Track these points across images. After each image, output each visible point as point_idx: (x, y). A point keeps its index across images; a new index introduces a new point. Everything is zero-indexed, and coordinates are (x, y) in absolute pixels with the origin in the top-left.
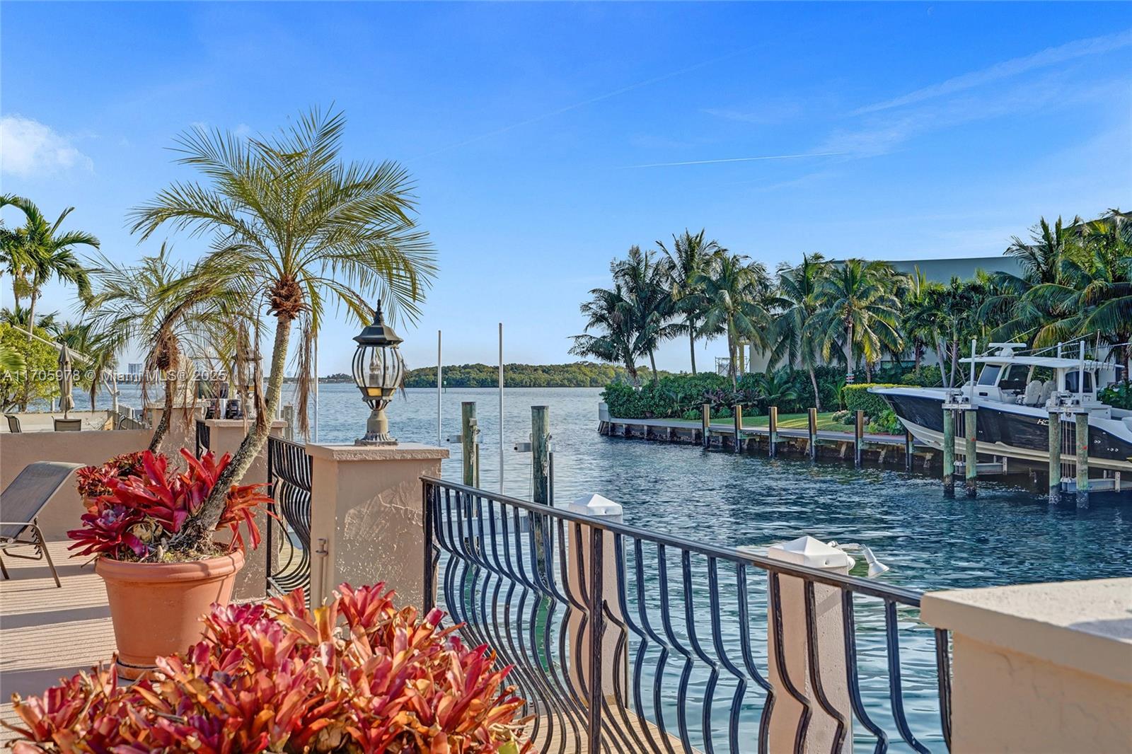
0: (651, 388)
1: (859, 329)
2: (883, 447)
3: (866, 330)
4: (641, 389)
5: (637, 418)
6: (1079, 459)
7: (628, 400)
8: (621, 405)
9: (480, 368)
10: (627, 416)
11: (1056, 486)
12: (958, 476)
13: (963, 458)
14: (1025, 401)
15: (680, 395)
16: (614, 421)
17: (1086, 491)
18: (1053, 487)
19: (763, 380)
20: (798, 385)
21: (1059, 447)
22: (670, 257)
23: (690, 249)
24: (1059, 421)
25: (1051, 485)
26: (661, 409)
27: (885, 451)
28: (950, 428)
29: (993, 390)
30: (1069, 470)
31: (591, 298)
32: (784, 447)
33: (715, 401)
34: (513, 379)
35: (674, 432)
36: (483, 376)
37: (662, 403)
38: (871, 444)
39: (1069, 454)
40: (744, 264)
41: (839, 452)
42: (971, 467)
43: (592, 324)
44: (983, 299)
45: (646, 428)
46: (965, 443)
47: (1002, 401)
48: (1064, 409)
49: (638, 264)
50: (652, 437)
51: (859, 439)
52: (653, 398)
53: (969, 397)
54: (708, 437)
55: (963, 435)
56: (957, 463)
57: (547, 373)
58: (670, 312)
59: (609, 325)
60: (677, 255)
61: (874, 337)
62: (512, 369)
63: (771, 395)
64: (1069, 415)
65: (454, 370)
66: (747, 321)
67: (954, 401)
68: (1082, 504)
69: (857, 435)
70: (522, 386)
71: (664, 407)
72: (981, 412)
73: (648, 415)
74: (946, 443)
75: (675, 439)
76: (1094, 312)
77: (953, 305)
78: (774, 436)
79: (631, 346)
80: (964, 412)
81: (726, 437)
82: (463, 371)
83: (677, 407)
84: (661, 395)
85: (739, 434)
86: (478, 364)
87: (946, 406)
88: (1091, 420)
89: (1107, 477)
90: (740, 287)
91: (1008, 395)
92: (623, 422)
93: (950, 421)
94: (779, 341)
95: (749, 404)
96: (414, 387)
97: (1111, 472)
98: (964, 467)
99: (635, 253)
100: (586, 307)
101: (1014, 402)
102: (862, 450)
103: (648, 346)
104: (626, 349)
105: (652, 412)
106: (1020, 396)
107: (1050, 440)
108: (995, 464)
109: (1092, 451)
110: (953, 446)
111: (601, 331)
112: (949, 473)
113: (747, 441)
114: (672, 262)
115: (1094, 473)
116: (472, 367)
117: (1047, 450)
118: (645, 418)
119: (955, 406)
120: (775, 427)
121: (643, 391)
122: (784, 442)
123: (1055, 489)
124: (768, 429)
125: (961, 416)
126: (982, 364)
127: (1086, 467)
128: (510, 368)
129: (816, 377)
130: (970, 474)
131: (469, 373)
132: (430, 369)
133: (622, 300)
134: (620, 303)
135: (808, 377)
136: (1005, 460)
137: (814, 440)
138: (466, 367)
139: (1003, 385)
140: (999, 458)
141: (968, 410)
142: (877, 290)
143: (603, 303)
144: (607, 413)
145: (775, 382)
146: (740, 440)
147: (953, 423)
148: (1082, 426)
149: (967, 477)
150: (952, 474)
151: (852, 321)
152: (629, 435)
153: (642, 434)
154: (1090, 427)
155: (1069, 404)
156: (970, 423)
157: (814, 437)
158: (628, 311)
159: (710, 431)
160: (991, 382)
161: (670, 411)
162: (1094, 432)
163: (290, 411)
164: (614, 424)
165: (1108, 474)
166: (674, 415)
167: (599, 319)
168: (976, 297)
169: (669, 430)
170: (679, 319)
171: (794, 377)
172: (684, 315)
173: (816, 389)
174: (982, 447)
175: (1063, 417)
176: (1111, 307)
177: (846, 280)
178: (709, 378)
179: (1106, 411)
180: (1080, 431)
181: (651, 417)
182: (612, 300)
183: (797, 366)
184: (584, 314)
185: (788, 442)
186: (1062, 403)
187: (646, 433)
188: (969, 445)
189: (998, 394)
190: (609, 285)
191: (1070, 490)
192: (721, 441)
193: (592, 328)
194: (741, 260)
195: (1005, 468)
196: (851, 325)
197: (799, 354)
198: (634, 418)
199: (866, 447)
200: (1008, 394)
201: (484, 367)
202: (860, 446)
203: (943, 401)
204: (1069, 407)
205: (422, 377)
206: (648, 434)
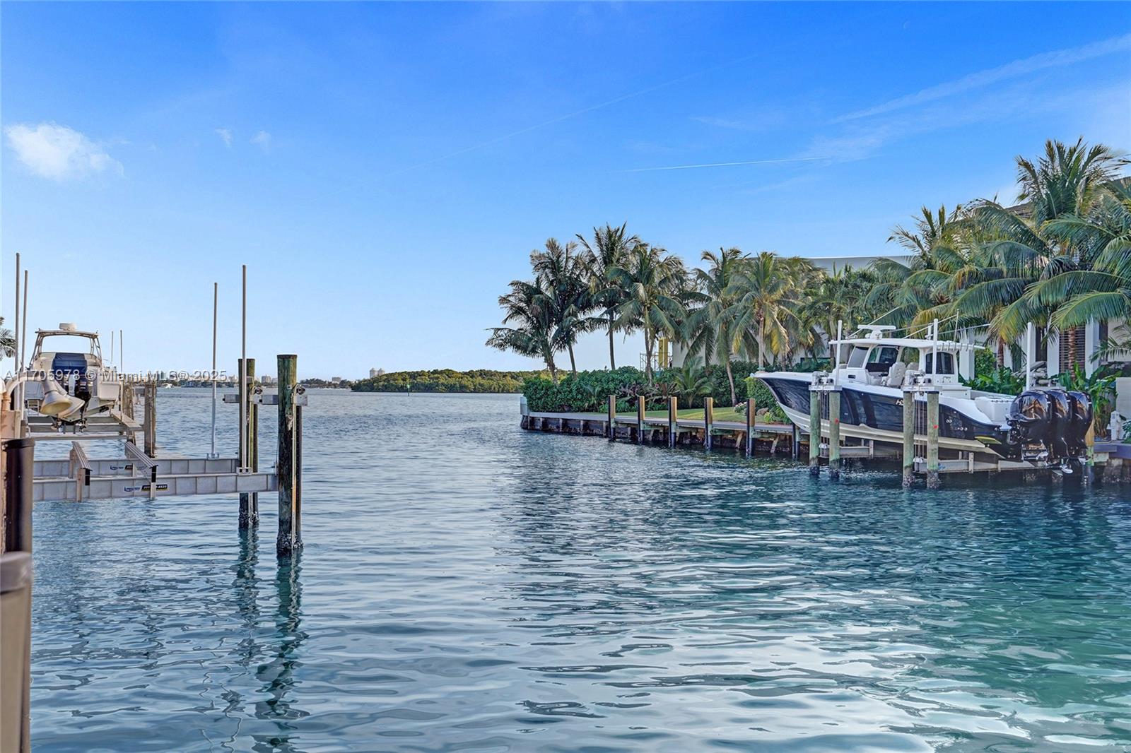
0: (568, 382)
1: (769, 322)
2: (776, 435)
3: (775, 323)
4: (559, 382)
5: (555, 412)
6: (932, 440)
7: (546, 393)
8: (539, 399)
9: (449, 373)
10: (545, 409)
11: (910, 467)
12: (823, 461)
13: (826, 441)
14: (889, 382)
15: (598, 389)
16: (533, 414)
17: (936, 471)
18: (906, 467)
19: (679, 374)
20: (714, 380)
21: (913, 427)
22: (590, 251)
23: (611, 243)
24: (913, 401)
25: (904, 465)
26: (579, 403)
27: (777, 440)
28: (816, 410)
29: (861, 372)
30: (921, 451)
31: (510, 290)
32: (686, 439)
33: (630, 395)
34: (481, 385)
35: (587, 423)
36: (452, 381)
37: (579, 396)
38: (762, 433)
39: (921, 434)
40: (662, 258)
41: (735, 441)
42: (834, 450)
43: (511, 316)
44: (872, 287)
45: (561, 421)
46: (829, 425)
47: (868, 383)
48: (916, 388)
49: (559, 257)
50: (567, 429)
51: (751, 428)
52: (571, 392)
53: (834, 379)
54: (614, 429)
55: (827, 417)
56: (822, 446)
57: (515, 379)
58: (587, 305)
59: (529, 318)
60: (598, 249)
61: (783, 330)
62: (481, 375)
63: (686, 389)
64: (922, 394)
65: (423, 375)
66: (662, 316)
67: (820, 382)
68: (931, 484)
69: (748, 423)
70: (491, 392)
71: (581, 400)
72: (845, 393)
73: (566, 409)
74: (812, 425)
75: (588, 430)
76: (963, 293)
77: (844, 294)
78: (673, 426)
79: (550, 340)
80: (829, 392)
81: (634, 429)
82: (432, 376)
83: (594, 400)
84: (578, 389)
85: (642, 425)
86: (447, 370)
87: (812, 388)
88: (943, 399)
89: (962, 458)
90: (657, 280)
91: (875, 378)
92: (540, 415)
93: (816, 403)
94: (698, 335)
95: (664, 397)
96: (383, 391)
97: (966, 453)
98: (828, 449)
99: (552, 246)
100: (504, 300)
101: (879, 384)
102: (753, 439)
103: (566, 339)
104: (545, 343)
105: (570, 406)
106: (884, 378)
107: (904, 419)
108: (863, 447)
109: (945, 431)
110: (819, 428)
111: (518, 323)
112: (814, 456)
113: (652, 433)
114: (593, 255)
115: (945, 453)
116: (441, 372)
117: (902, 431)
118: (564, 411)
119: (821, 388)
120: (675, 417)
121: (562, 384)
122: (687, 433)
123: (908, 470)
124: (668, 420)
125: (825, 396)
126: (852, 346)
127: (936, 446)
128: (478, 374)
129: (732, 371)
130: (833, 457)
131: (438, 378)
132: (399, 374)
133: (541, 293)
134: (537, 296)
135: (725, 372)
136: (872, 443)
137: (710, 429)
138: (435, 372)
139: (870, 368)
140: (867, 441)
141: (832, 391)
142: (786, 282)
143: (522, 295)
144: (526, 407)
145: (691, 375)
146: (643, 431)
147: (819, 405)
148: (932, 405)
149: (831, 460)
150: (817, 457)
151: (763, 315)
152: (546, 428)
153: (558, 427)
154: (940, 405)
155: (922, 383)
156: (835, 404)
157: (710, 427)
158: (546, 303)
159: (616, 422)
160: (859, 365)
161: (587, 405)
162: (945, 411)
163: (151, 389)
164: (533, 418)
165: (963, 456)
166: (592, 409)
167: (518, 311)
168: (865, 284)
169: (582, 423)
170: (597, 313)
171: (709, 372)
172: (605, 309)
173: (732, 384)
174: (846, 430)
175: (917, 397)
176: (980, 291)
177: (756, 274)
178: (626, 372)
179: (965, 393)
180: (930, 410)
181: (569, 411)
182: (530, 292)
183: (714, 361)
184: (502, 306)
185: (691, 433)
186: (915, 382)
187: (561, 426)
188: (833, 426)
189: (865, 378)
190: (530, 277)
191: (922, 470)
192: (629, 432)
193: (512, 320)
194: (658, 253)
195: (872, 452)
196: (762, 319)
197: (715, 350)
198: (551, 412)
199: (758, 436)
200: (873, 377)
201: (453, 372)
202: (752, 435)
203: (810, 384)
204: (921, 386)
205: (392, 382)
206: (563, 428)
